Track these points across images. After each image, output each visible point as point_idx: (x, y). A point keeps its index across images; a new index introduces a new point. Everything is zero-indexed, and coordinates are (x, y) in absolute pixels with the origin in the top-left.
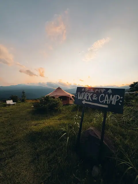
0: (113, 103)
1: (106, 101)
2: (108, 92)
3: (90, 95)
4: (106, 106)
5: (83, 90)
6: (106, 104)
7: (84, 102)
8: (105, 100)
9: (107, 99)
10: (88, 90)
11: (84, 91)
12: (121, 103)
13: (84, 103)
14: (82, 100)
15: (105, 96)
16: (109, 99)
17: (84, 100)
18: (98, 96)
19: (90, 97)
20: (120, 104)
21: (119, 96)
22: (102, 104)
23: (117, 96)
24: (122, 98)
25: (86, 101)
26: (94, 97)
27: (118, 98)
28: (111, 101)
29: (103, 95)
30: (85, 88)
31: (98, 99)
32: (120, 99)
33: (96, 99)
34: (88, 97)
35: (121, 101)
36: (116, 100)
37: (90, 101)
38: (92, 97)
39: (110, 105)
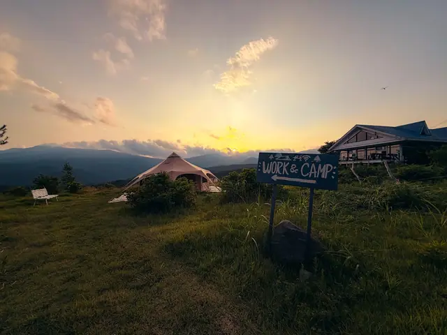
0: (323, 177)
1: (313, 174)
2: (315, 159)
3: (285, 166)
4: (314, 182)
5: (271, 157)
6: (312, 178)
7: (275, 178)
8: (311, 172)
9: (313, 171)
10: (281, 158)
11: (274, 160)
12: (334, 175)
13: (275, 180)
14: (271, 175)
15: (310, 166)
16: (317, 170)
17: (275, 174)
18: (299, 167)
19: (285, 169)
20: (333, 177)
21: (331, 166)
22: (307, 178)
23: (328, 165)
24: (335, 168)
25: (279, 175)
26: (292, 168)
27: (329, 168)
28: (321, 174)
29: (308, 164)
30: (274, 154)
31: (299, 171)
32: (334, 170)
33: (295, 171)
34: (281, 170)
35: (334, 173)
36: (327, 172)
37: (285, 175)
38: (288, 168)
39: (319, 179)
